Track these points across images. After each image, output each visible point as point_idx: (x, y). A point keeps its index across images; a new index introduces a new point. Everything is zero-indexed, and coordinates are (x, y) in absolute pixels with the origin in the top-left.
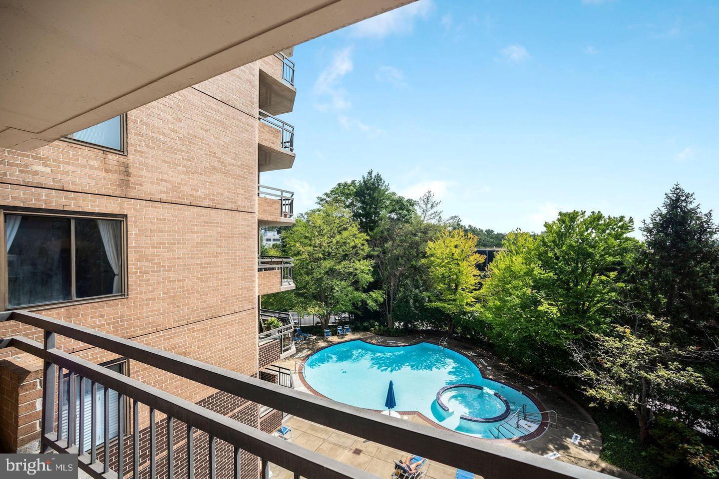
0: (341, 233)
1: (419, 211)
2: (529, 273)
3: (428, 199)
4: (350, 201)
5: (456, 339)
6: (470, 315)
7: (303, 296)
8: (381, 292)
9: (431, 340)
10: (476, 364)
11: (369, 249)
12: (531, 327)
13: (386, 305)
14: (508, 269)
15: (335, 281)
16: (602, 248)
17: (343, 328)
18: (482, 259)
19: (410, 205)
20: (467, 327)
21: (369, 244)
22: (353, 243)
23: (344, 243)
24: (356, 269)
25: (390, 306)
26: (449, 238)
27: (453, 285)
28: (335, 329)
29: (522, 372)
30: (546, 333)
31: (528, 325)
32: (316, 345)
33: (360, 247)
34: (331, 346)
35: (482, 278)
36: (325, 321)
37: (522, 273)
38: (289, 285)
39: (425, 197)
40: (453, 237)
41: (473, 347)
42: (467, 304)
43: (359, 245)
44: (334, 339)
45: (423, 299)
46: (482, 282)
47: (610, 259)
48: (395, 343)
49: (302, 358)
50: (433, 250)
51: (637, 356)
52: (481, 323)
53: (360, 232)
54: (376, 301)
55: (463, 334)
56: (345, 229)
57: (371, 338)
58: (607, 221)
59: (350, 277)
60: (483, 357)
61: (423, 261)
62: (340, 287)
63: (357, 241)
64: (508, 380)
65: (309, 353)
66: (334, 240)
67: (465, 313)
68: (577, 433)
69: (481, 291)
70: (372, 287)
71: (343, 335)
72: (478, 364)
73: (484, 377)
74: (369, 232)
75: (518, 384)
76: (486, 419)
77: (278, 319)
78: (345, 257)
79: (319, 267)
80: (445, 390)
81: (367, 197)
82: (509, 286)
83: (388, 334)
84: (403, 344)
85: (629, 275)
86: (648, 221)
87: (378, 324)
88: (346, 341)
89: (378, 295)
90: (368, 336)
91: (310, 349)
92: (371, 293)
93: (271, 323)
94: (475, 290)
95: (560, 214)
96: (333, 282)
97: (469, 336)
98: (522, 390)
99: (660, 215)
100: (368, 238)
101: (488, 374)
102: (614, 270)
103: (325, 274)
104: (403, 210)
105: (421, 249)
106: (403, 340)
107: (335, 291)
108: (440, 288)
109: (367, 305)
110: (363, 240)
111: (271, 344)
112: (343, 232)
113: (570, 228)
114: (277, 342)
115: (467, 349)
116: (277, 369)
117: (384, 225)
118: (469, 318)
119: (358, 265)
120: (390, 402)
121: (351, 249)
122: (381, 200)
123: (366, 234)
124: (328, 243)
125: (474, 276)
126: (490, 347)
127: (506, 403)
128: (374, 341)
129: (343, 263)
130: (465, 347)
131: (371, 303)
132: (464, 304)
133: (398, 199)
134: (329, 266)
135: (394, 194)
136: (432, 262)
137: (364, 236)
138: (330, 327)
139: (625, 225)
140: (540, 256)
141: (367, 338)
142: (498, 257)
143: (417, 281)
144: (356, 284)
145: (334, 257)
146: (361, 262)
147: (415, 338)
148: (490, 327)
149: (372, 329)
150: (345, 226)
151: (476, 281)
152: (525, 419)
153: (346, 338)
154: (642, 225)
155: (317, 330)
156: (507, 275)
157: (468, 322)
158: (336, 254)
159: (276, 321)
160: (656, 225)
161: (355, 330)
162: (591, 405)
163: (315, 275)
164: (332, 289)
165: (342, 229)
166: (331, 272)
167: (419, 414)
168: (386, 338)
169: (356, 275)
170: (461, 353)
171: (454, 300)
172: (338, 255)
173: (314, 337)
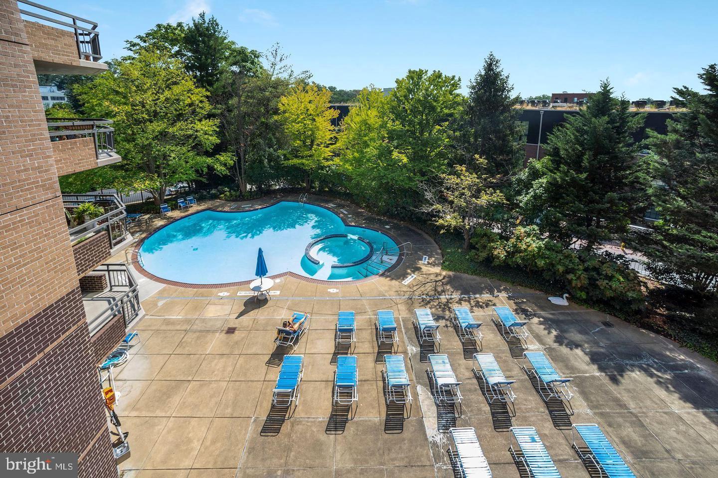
0: (170, 88)
1: (266, 65)
2: (383, 126)
3: (276, 51)
4: (176, 48)
5: (314, 193)
6: (327, 169)
7: (123, 169)
8: (229, 154)
9: (289, 198)
10: (337, 214)
11: (211, 107)
12: (389, 174)
13: (236, 169)
14: (365, 122)
15: (168, 147)
16: (442, 102)
17: (185, 200)
18: (335, 114)
19: (255, 56)
20: (324, 181)
21: (209, 101)
22: (189, 100)
23: (177, 100)
24: (197, 131)
25: (241, 169)
26: (303, 94)
27: (309, 141)
28: (174, 202)
29: (378, 215)
30: (401, 178)
31: (386, 172)
32: (151, 226)
33: (198, 105)
34: (173, 222)
35: (337, 133)
36: (160, 194)
37: (377, 125)
38: (110, 157)
39: (273, 49)
40: (307, 92)
41: (332, 199)
42: (324, 159)
43: (197, 102)
44: (176, 214)
45: (278, 157)
46: (337, 136)
47: (446, 111)
48: (251, 207)
49: (136, 244)
50: (286, 105)
51: (469, 188)
52: (339, 176)
53: (196, 87)
54: (225, 165)
55: (321, 188)
56: (175, 83)
57: (223, 206)
58: (444, 79)
59: (188, 141)
60: (343, 207)
61: (276, 117)
62: (175, 154)
63: (194, 98)
64: (368, 223)
65: (143, 236)
66: (161, 96)
67: (322, 168)
68: (425, 255)
69: (338, 145)
70: (218, 149)
71: (186, 208)
72: (339, 214)
73: (347, 225)
74: (208, 87)
75: (377, 226)
76: (355, 263)
77: (95, 203)
78: (179, 117)
79: (143, 131)
80: (311, 245)
81: (202, 45)
82: (367, 138)
83: (241, 197)
84: (260, 207)
85: (459, 124)
86: (473, 81)
87: (228, 190)
88: (192, 214)
89: (227, 158)
90: (218, 204)
91: (143, 231)
92: (218, 156)
93: (84, 211)
94: (332, 144)
95: (410, 71)
96: (165, 148)
97: (327, 189)
98: (381, 230)
99: (480, 75)
100: (208, 94)
101: (350, 222)
102: (446, 120)
103: (153, 139)
104: (247, 62)
105: (272, 104)
106: (259, 203)
107: (171, 158)
108: (297, 145)
109: (215, 170)
110: (202, 97)
111: (93, 240)
112: (175, 88)
113: (416, 85)
114: (102, 235)
115: (327, 202)
116: (105, 268)
117: (226, 78)
118: (328, 172)
119: (199, 126)
120: (261, 270)
121: (187, 107)
122: (219, 50)
123: (204, 90)
124: (153, 100)
125: (330, 130)
126: (348, 196)
127: (369, 244)
128: (226, 209)
129: (179, 124)
130: (324, 200)
131: (219, 167)
132: (322, 158)
133: (240, 49)
134: (159, 128)
135: (233, 43)
136: (286, 119)
137: (204, 92)
138: (166, 201)
139: (455, 84)
140: (393, 110)
141: (218, 207)
142: (353, 111)
143: (270, 139)
144: (198, 148)
145: (162, 118)
146: (203, 123)
147: (272, 198)
148: (349, 178)
149: (222, 195)
150: (174, 80)
151: (332, 136)
152: (387, 254)
153: (191, 211)
154: (469, 84)
155: (151, 207)
156: (363, 128)
157: (326, 175)
158: (167, 114)
159: (92, 208)
160: (478, 83)
161: (201, 200)
162: (442, 232)
163: (139, 141)
164: (165, 157)
165: (170, 84)
166: (163, 136)
167: (292, 274)
168: (239, 203)
169: (196, 138)
170: (321, 206)
171: (310, 156)
172: (169, 115)
173: (147, 217)
